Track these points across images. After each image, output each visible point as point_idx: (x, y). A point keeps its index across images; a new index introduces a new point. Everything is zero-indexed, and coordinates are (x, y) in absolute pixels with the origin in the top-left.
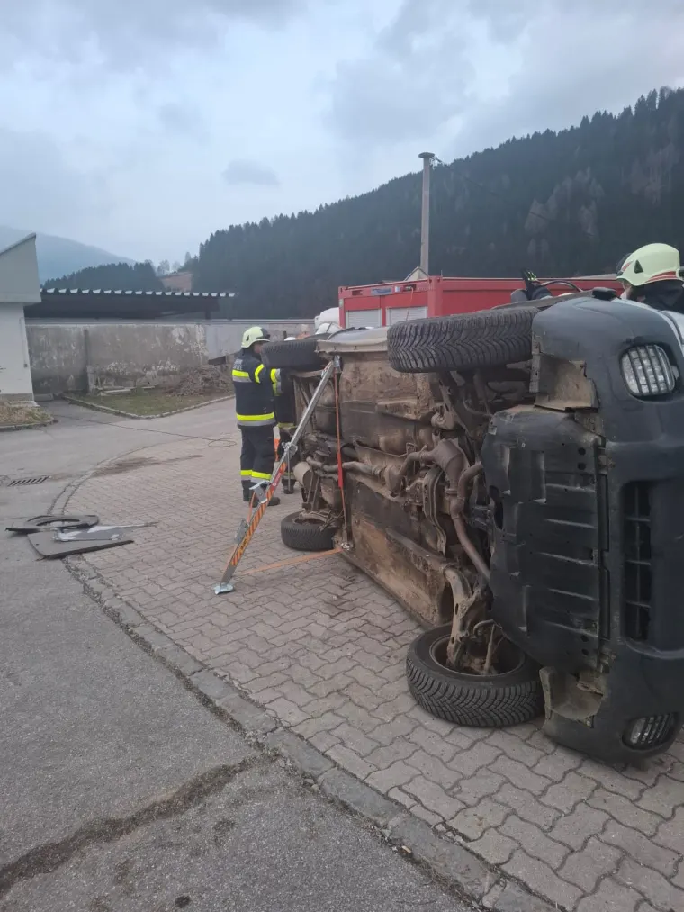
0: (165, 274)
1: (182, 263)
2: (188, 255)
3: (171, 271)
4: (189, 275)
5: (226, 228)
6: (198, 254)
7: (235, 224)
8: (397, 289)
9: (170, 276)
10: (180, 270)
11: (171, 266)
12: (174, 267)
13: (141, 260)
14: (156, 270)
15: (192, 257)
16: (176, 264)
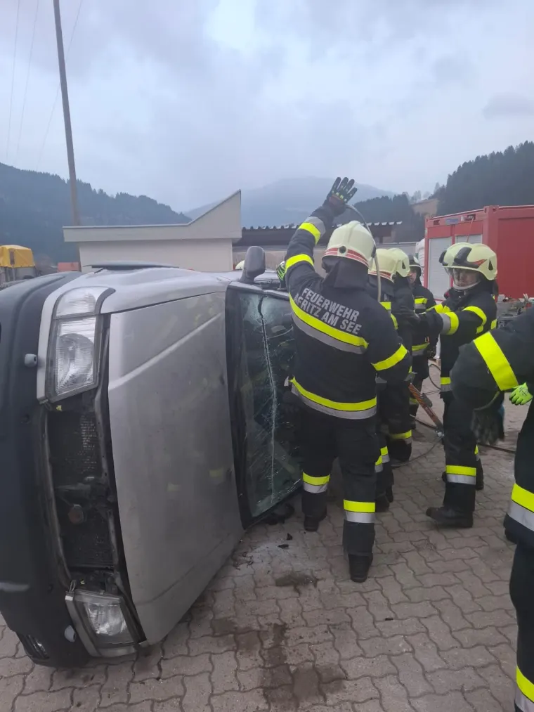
0: (417, 202)
1: (432, 192)
2: (437, 184)
3: (422, 199)
4: (436, 202)
5: (473, 159)
6: (445, 184)
7: (481, 154)
8: (462, 219)
9: (420, 204)
10: (430, 198)
11: (422, 195)
12: (425, 196)
13: (400, 193)
14: (410, 199)
15: (441, 186)
16: (428, 193)
